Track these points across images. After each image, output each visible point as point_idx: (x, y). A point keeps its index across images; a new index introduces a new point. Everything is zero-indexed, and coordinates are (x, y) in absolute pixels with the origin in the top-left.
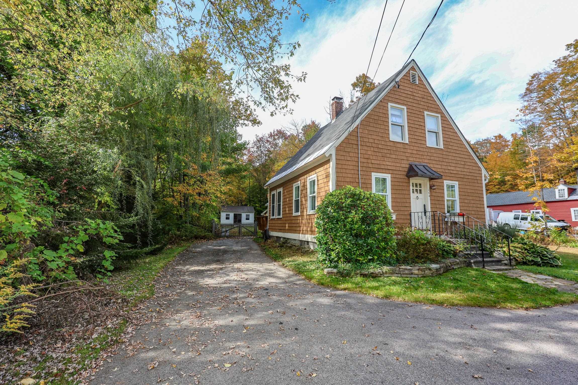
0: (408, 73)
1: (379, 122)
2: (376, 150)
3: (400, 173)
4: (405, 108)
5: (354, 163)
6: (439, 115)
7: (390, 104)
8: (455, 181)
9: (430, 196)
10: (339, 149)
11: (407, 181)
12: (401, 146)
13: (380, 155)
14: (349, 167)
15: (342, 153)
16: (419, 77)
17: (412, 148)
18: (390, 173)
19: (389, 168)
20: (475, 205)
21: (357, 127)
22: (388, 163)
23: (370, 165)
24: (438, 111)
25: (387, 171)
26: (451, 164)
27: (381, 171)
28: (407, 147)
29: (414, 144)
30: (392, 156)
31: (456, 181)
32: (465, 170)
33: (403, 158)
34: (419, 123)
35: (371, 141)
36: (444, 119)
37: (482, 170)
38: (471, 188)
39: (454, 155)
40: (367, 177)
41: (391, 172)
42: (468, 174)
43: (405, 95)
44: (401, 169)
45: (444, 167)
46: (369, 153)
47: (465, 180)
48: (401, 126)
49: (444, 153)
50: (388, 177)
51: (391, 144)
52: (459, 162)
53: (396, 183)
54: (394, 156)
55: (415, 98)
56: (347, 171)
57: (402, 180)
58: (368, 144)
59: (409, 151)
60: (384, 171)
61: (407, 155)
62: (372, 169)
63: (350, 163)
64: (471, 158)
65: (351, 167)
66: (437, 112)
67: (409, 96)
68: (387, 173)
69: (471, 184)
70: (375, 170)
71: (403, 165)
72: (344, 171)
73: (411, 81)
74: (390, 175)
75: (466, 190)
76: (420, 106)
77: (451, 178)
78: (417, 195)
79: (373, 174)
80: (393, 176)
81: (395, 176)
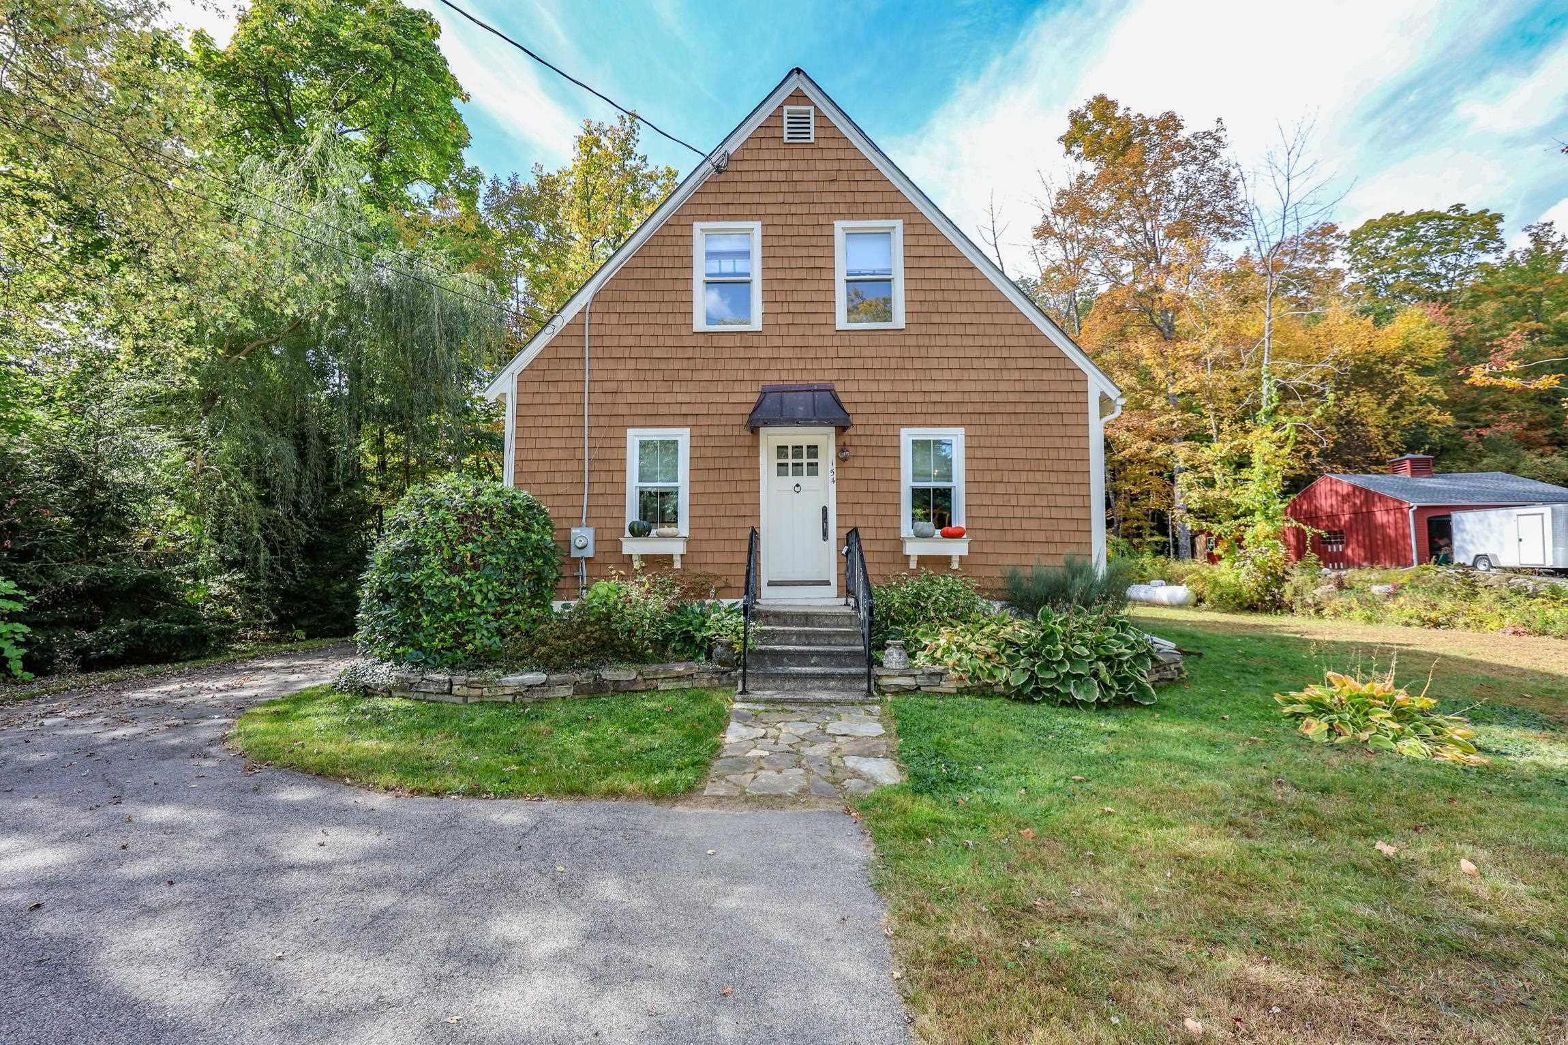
0: (777, 115)
1: (660, 285)
2: (645, 364)
3: (730, 420)
4: (757, 226)
5: (571, 410)
6: (898, 224)
7: (698, 226)
8: (948, 425)
9: (838, 481)
10: (523, 380)
11: (747, 442)
12: (737, 341)
13: (658, 376)
14: (555, 422)
15: (535, 387)
16: (819, 115)
17: (777, 342)
18: (687, 426)
19: (685, 410)
20: (1039, 501)
21: (582, 312)
22: (681, 398)
23: (623, 410)
24: (897, 209)
25: (678, 420)
26: (936, 375)
27: (659, 421)
28: (756, 341)
29: (784, 330)
30: (696, 376)
31: (956, 425)
32: (1003, 387)
33: (740, 375)
34: (808, 263)
35: (630, 341)
36: (919, 230)
37: (1091, 377)
38: (1026, 442)
39: (957, 341)
40: (614, 443)
41: (691, 420)
42: (1012, 398)
43: (758, 188)
44: (727, 409)
45: (899, 387)
46: (621, 376)
47: (999, 419)
49: (910, 341)
50: (682, 436)
51: (701, 341)
52: (976, 364)
53: (708, 452)
54: (706, 375)
55: (800, 187)
56: (551, 433)
57: (740, 442)
58: (617, 353)
59: (762, 353)
60: (670, 420)
61: (754, 364)
62: (628, 420)
63: (559, 410)
64: (1038, 341)
65: (562, 422)
66: (887, 215)
67: (773, 187)
68: (679, 426)
69: (1030, 431)
70: (640, 421)
71: (742, 398)
72: (542, 432)
73: (786, 136)
74: (686, 431)
75: (1002, 453)
76: (819, 209)
77: (937, 419)
78: (797, 479)
79: (630, 431)
80: (697, 432)
81: (705, 431)
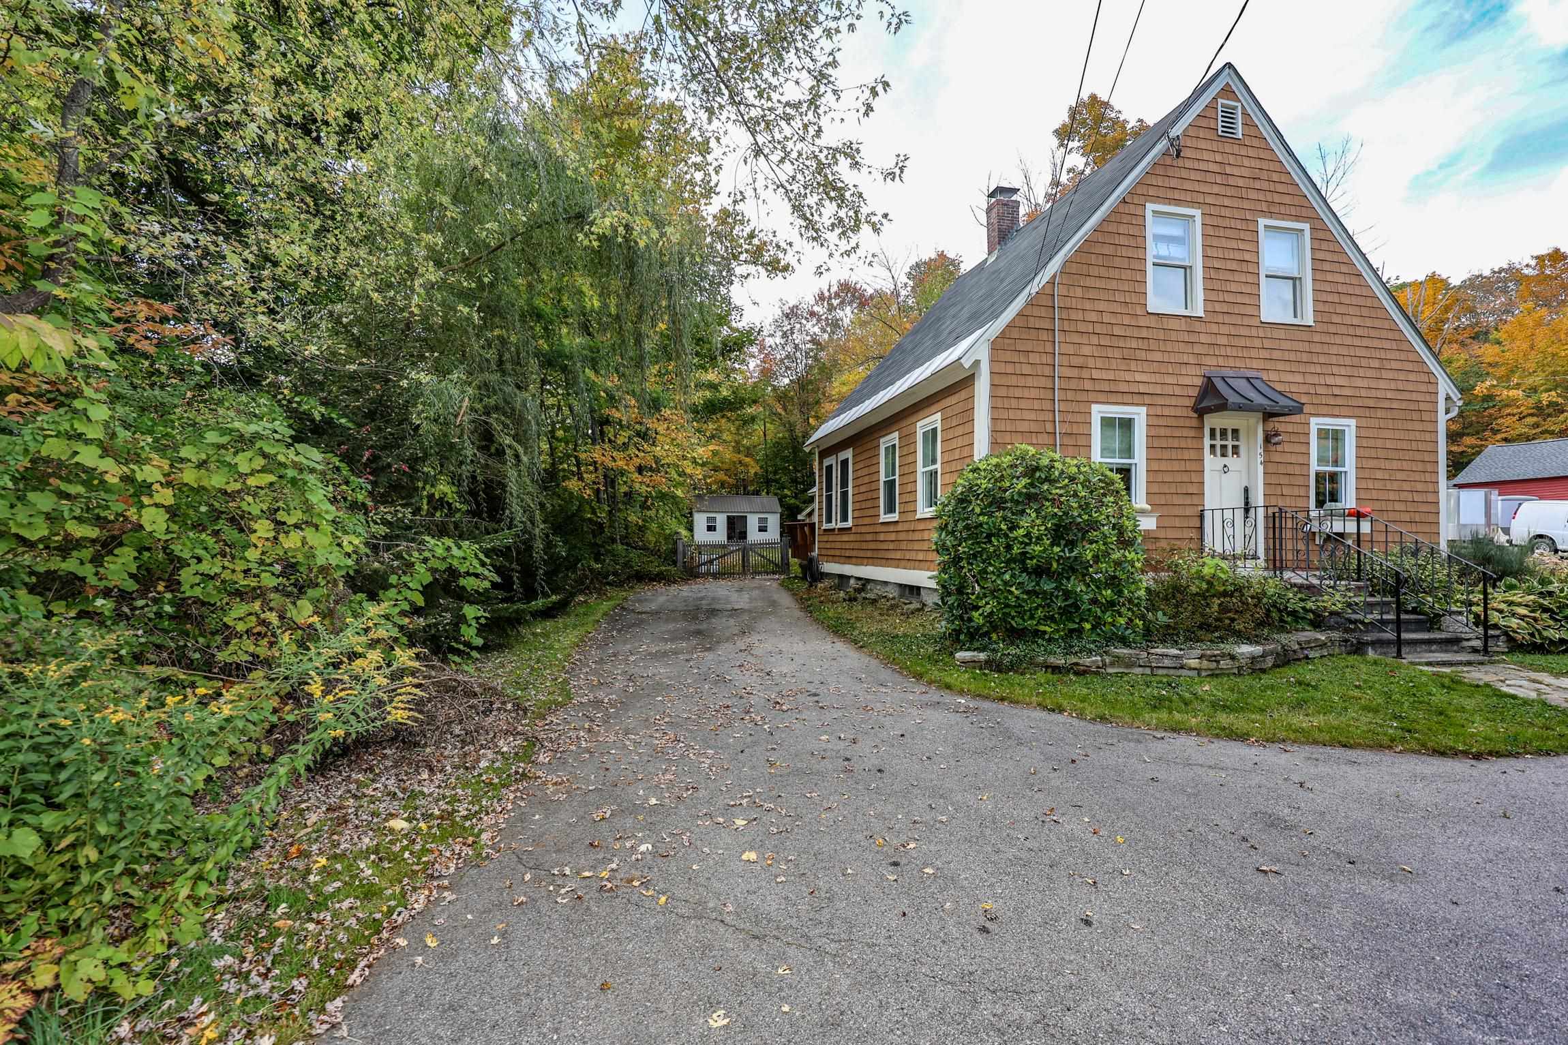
0: (1212, 106)
1: (1118, 262)
2: (1105, 341)
3: (1173, 401)
4: (1197, 213)
5: (1043, 382)
6: (1306, 227)
7: (1150, 207)
8: (1345, 417)
9: (1264, 463)
10: (996, 346)
11: (1195, 423)
12: (1182, 325)
13: (1117, 354)
14: (1026, 393)
15: (1008, 356)
16: (1245, 113)
17: (1214, 329)
18: (1144, 405)
19: (1142, 389)
20: (1406, 486)
21: (1051, 282)
22: (1138, 377)
23: (1088, 385)
24: (1304, 213)
25: (1137, 399)
26: (1335, 370)
27: (1119, 398)
28: (1198, 326)
29: (1220, 319)
30: (1150, 356)
31: (1349, 417)
32: (1382, 384)
33: (1185, 359)
34: (1238, 256)
35: (1093, 317)
36: (1321, 235)
37: (1440, 381)
38: (1398, 435)
39: (1348, 341)
40: (1079, 418)
41: (1147, 400)
42: (1389, 395)
43: (1198, 176)
44: (1178, 391)
45: (1310, 379)
46: (1086, 350)
47: (1380, 414)
48: (1185, 268)
49: (1317, 338)
50: (1139, 415)
51: (1152, 322)
52: (1364, 362)
53: (1163, 432)
54: (1158, 356)
55: (1232, 181)
56: (1023, 404)
57: (1181, 422)
58: (1082, 327)
59: (1204, 338)
60: (1128, 398)
61: (1198, 349)
62: (1091, 396)
63: (1030, 382)
64: (1405, 346)
65: (1034, 393)
66: (1298, 218)
67: (1210, 178)
68: (1137, 405)
69: (1399, 425)
70: (1102, 397)
71: (1188, 381)
72: (1014, 403)
73: (1220, 129)
74: (1143, 410)
75: (1379, 443)
76: (1246, 205)
77: (1336, 411)
78: (1225, 461)
79: (1095, 408)
80: (1153, 411)
81: (1159, 411)
